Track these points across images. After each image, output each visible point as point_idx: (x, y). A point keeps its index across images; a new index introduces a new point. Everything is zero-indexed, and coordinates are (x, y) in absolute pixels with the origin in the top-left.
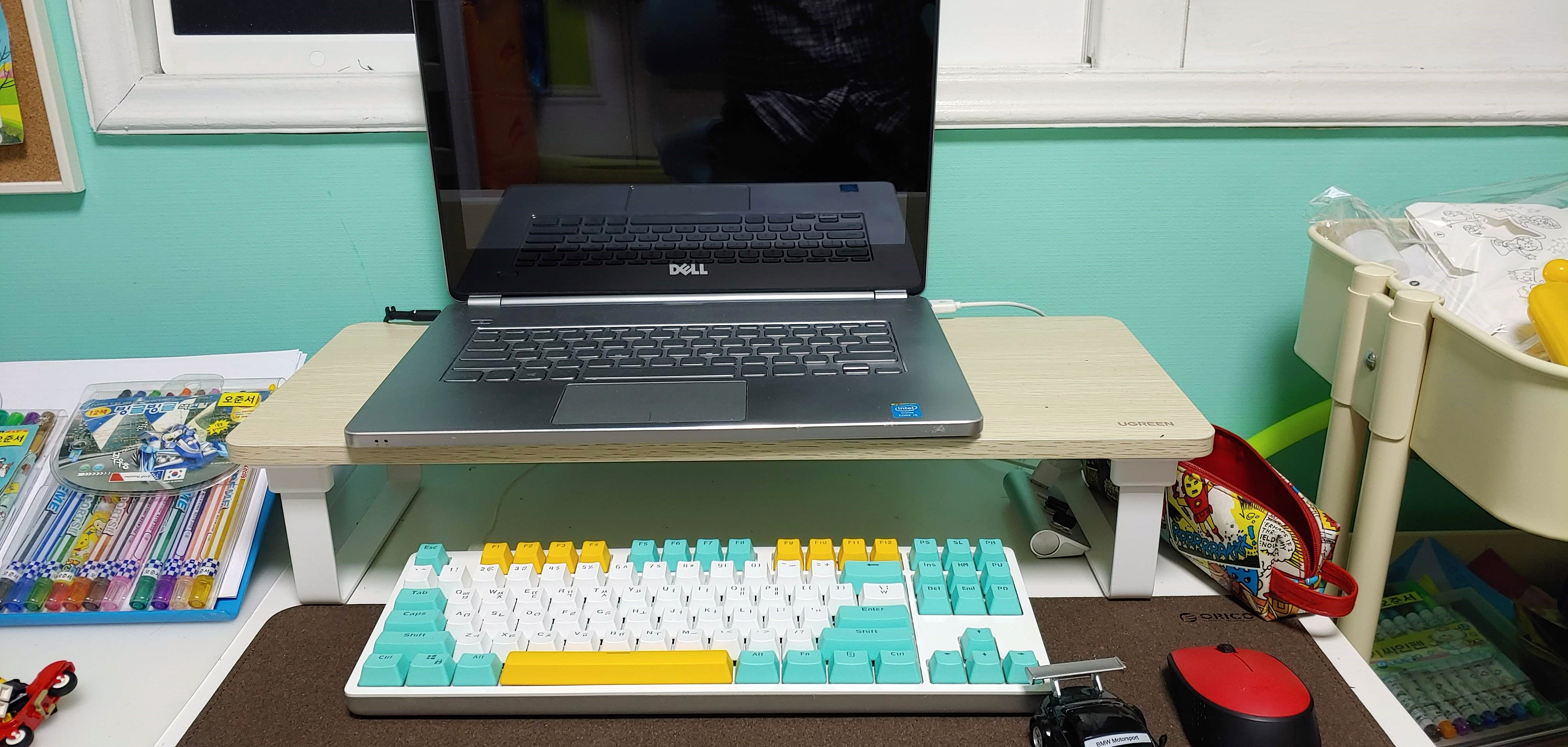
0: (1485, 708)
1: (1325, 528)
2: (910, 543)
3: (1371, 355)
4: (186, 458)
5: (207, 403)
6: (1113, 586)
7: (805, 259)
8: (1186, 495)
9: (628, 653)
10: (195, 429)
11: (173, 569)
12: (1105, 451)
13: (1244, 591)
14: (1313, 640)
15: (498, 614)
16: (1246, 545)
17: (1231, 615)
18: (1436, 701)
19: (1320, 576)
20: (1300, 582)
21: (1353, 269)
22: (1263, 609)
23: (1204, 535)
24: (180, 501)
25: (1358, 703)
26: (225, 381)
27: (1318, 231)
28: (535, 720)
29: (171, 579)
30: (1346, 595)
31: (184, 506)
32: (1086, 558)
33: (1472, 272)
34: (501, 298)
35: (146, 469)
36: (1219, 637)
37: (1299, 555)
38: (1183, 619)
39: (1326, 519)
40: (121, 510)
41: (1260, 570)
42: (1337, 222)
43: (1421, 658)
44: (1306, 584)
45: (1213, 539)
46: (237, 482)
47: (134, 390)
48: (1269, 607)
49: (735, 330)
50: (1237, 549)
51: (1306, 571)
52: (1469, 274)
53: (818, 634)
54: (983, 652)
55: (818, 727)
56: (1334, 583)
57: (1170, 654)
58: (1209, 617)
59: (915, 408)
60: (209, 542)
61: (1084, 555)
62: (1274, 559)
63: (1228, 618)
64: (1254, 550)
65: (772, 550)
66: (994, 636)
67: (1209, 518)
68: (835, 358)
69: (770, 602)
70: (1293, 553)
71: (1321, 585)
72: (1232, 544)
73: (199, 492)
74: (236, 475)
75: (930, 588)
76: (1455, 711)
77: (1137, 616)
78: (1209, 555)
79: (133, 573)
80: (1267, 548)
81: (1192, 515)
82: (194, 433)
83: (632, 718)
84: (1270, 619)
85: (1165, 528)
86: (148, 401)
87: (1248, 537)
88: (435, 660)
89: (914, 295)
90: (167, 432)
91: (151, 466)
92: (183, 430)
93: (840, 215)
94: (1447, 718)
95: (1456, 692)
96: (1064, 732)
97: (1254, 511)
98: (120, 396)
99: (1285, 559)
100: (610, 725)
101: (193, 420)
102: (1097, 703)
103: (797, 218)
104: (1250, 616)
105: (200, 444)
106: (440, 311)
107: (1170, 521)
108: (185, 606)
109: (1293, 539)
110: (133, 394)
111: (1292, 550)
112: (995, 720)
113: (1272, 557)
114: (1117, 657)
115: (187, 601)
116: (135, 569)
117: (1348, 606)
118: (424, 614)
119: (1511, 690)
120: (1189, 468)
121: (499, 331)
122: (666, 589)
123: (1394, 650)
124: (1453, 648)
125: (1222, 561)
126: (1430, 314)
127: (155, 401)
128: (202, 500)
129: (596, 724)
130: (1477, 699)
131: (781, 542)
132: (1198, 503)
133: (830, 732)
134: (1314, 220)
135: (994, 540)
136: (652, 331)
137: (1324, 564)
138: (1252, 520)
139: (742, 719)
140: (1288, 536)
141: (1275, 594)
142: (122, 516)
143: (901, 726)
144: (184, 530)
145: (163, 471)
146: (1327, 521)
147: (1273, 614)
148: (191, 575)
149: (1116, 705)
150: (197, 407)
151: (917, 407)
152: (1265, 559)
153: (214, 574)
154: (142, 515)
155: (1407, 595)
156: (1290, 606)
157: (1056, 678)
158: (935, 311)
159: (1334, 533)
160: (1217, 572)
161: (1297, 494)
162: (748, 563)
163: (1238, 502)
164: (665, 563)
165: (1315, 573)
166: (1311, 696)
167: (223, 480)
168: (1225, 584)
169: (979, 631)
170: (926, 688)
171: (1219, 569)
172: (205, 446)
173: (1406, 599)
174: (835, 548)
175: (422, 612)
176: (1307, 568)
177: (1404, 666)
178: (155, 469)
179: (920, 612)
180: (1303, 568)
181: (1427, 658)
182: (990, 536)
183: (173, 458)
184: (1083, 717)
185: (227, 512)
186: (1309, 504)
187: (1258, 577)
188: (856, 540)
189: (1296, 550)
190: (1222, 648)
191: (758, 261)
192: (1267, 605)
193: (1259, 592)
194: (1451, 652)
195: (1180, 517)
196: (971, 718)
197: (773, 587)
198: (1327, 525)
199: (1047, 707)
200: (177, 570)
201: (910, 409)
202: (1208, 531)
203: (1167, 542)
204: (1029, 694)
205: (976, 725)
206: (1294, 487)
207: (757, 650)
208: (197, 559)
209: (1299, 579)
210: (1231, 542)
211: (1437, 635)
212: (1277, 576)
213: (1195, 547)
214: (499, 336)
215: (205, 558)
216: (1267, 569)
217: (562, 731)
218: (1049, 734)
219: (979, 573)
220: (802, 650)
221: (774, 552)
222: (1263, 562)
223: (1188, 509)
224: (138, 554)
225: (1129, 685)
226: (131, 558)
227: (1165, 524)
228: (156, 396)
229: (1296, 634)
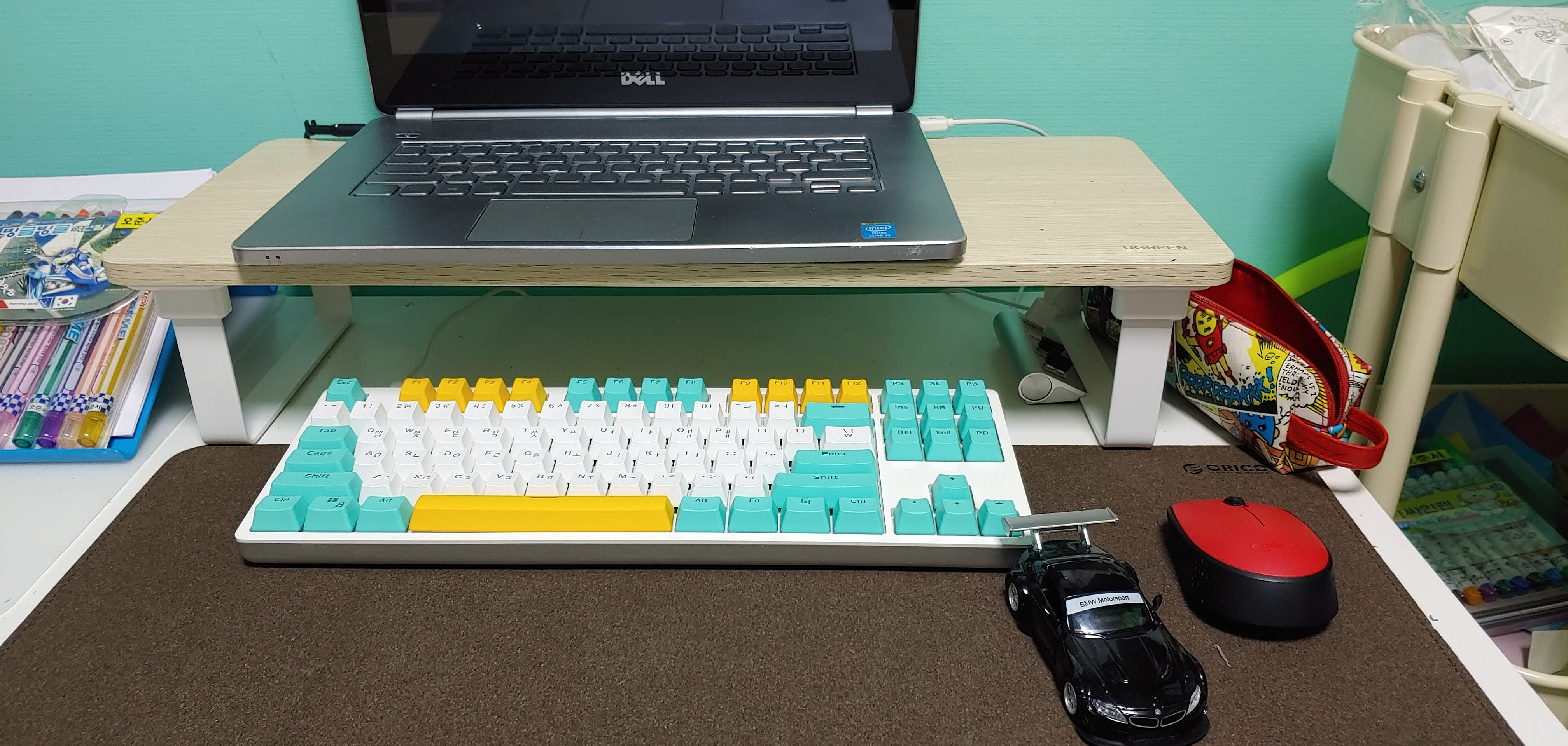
0: (1514, 573)
1: (1354, 370)
2: (881, 385)
3: (1420, 174)
4: (78, 284)
5: (104, 226)
6: (1109, 433)
7: (779, 72)
8: (1198, 334)
9: (556, 497)
10: (89, 253)
11: (61, 404)
12: (1106, 277)
13: (1258, 440)
14: (1333, 495)
15: (413, 454)
16: (1263, 389)
17: (1242, 467)
18: (1462, 565)
19: (1345, 425)
20: (1322, 430)
21: (1406, 74)
22: (1278, 460)
23: (1216, 378)
24: (72, 331)
25: (1381, 565)
26: (129, 203)
27: (1365, 36)
28: (450, 570)
29: (59, 416)
30: (1373, 445)
31: (76, 336)
32: (1081, 404)
33: (1543, 84)
34: (433, 111)
35: (34, 296)
36: (1227, 490)
37: (1324, 401)
38: (1187, 471)
39: (1356, 360)
40: (6, 341)
41: (1277, 417)
42: (1388, 27)
43: (1448, 519)
44: (1328, 433)
45: (1225, 383)
46: (136, 310)
47: (26, 211)
48: (1285, 458)
49: (692, 146)
50: (1252, 393)
51: (1329, 418)
52: (1540, 85)
53: (771, 481)
54: (955, 501)
55: (767, 580)
56: (1359, 432)
57: (1170, 507)
58: (1217, 468)
59: (888, 227)
60: (102, 375)
61: (1079, 401)
62: (1294, 405)
63: (1238, 470)
64: (1271, 394)
65: (727, 391)
66: (969, 484)
67: (1222, 359)
68: (804, 175)
69: (721, 445)
70: (1316, 398)
71: (1345, 435)
72: (1247, 388)
73: (93, 321)
74: (134, 303)
75: (901, 432)
76: (1482, 576)
77: (1135, 467)
78: (1220, 401)
79: (17, 408)
80: (1286, 392)
81: (1203, 355)
82: (88, 257)
83: (559, 568)
84: (1285, 472)
85: (1172, 372)
86: (39, 223)
87: (1266, 380)
88: (336, 504)
89: (902, 111)
90: (58, 256)
91: (39, 293)
92: (76, 254)
93: (823, 27)
94: (1473, 583)
95: (1484, 556)
96: (1043, 590)
97: (1274, 350)
98: (9, 218)
99: (1307, 405)
100: (533, 576)
101: (88, 243)
102: (1083, 558)
103: (775, 28)
104: (1263, 469)
105: (95, 269)
106: (364, 125)
107: (1177, 363)
108: (74, 445)
109: (1317, 382)
110: (24, 215)
111: (1315, 394)
112: (967, 575)
113: (1292, 402)
114: (1108, 508)
115: (75, 439)
116: (20, 404)
117: (1376, 458)
118: (329, 453)
119: (1546, 555)
120: (1202, 303)
121: (426, 145)
122: (604, 430)
123: (1418, 510)
124: (1483, 509)
125: (1234, 407)
126: (1496, 121)
127: (47, 222)
128: (96, 330)
129: (518, 574)
130: (1507, 564)
131: (736, 382)
132: (1210, 343)
133: (780, 585)
134: (1361, 23)
135: (976, 381)
136: (598, 146)
137: (1351, 411)
138: (1270, 361)
139: (682, 571)
140: (1312, 379)
141: (1294, 444)
142: (8, 346)
143: (860, 580)
144: (75, 362)
145: (52, 298)
146: (1357, 362)
147: (1289, 466)
148: (81, 411)
149: (1105, 561)
150: (93, 229)
151: (891, 227)
152: (1283, 404)
153: (107, 411)
154: (29, 346)
155: (1435, 452)
156: (1310, 457)
157: (1037, 530)
158: (924, 129)
159: (1365, 377)
160: (1228, 419)
161: (1324, 332)
162: (698, 404)
163: (1256, 341)
164: (605, 402)
165: (1340, 420)
166: (1329, 552)
167: (119, 308)
168: (1236, 433)
169: (952, 478)
170: (889, 538)
171: (1230, 416)
172: (99, 271)
173: (1434, 456)
174: (797, 389)
175: (328, 451)
176: (1331, 415)
177: (1428, 527)
178: (44, 296)
179: (888, 458)
180: (1326, 414)
181: (1454, 520)
182: (972, 376)
183: (64, 284)
184: (1067, 574)
185: (122, 343)
186: (1337, 344)
187: (1275, 424)
188: (821, 381)
189: (1320, 395)
190: (1230, 501)
191: (726, 74)
192: (1283, 456)
193: (1275, 441)
194: (1483, 513)
195: (1189, 358)
196: (939, 573)
197: (724, 429)
198: (1357, 367)
199: (1025, 563)
200: (65, 406)
201: (883, 228)
202: (1220, 373)
203: (1173, 388)
204: (1006, 547)
205: (945, 580)
206: (1321, 325)
207: (701, 496)
208: (88, 394)
209: (1321, 427)
210: (1246, 385)
211: (1467, 495)
212: (1296, 423)
213: (1204, 392)
214: (425, 151)
215: (97, 393)
216: (1286, 415)
217: (479, 582)
218: (1026, 592)
219: (957, 417)
220: (751, 496)
221: (729, 393)
222: (1281, 408)
223: (1199, 349)
224: (24, 388)
225: (1122, 541)
226: (15, 392)
227: (1172, 367)
228: (50, 218)
229: (1314, 489)
